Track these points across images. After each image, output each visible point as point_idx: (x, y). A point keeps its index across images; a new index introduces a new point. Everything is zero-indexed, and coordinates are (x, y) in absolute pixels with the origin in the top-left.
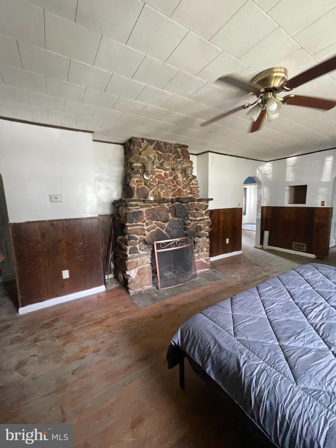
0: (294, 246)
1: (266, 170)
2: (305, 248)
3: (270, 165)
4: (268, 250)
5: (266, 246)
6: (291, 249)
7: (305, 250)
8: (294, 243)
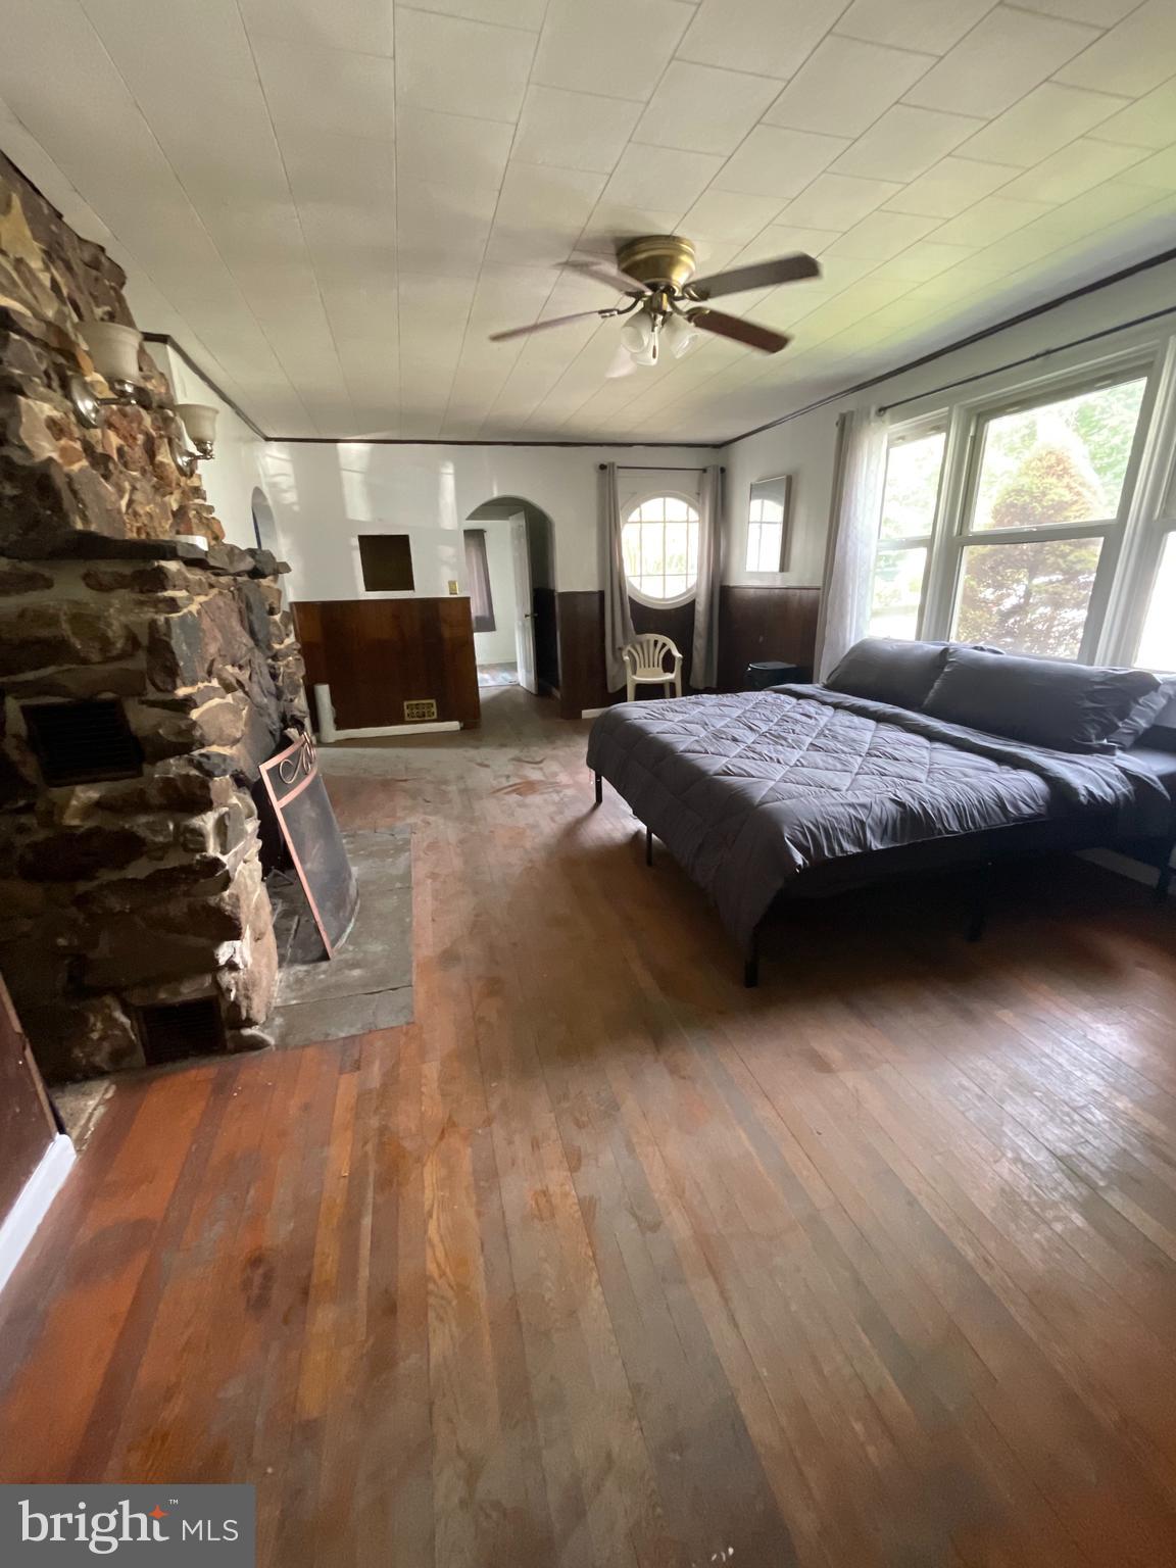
0: (407, 711)
1: (272, 472)
2: (434, 710)
3: (284, 456)
4: (339, 744)
5: (330, 732)
6: (401, 721)
7: (435, 717)
8: (405, 704)
